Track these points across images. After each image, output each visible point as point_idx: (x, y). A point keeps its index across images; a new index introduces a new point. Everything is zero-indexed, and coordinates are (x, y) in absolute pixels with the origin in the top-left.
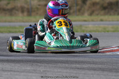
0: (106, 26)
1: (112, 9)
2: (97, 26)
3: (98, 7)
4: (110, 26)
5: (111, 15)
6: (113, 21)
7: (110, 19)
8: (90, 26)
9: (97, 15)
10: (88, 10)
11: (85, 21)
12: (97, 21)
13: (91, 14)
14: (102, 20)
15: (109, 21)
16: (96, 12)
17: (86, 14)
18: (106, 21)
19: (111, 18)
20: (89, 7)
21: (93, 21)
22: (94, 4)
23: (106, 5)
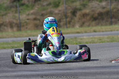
1: (103, 19)
3: (88, 18)
7: (104, 30)
8: (85, 37)
9: (89, 26)
10: (78, 22)
11: (78, 33)
12: (90, 32)
13: (81, 26)
14: (95, 31)
15: (103, 31)
16: (87, 24)
17: (77, 26)
18: (100, 31)
19: (104, 28)
21: (86, 32)
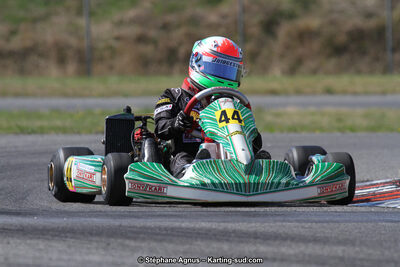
0: (344, 110)
1: (363, 53)
2: (312, 109)
3: (316, 45)
4: (360, 111)
5: (359, 72)
6: (366, 93)
8: (290, 110)
9: (314, 72)
10: (282, 56)
12: (314, 93)
13: (292, 71)
14: (329, 91)
15: (355, 93)
16: (311, 64)
17: (277, 71)
18: (344, 92)
19: (361, 82)
20: (287, 47)
21: (298, 92)
22: (304, 36)
23: (342, 39)
